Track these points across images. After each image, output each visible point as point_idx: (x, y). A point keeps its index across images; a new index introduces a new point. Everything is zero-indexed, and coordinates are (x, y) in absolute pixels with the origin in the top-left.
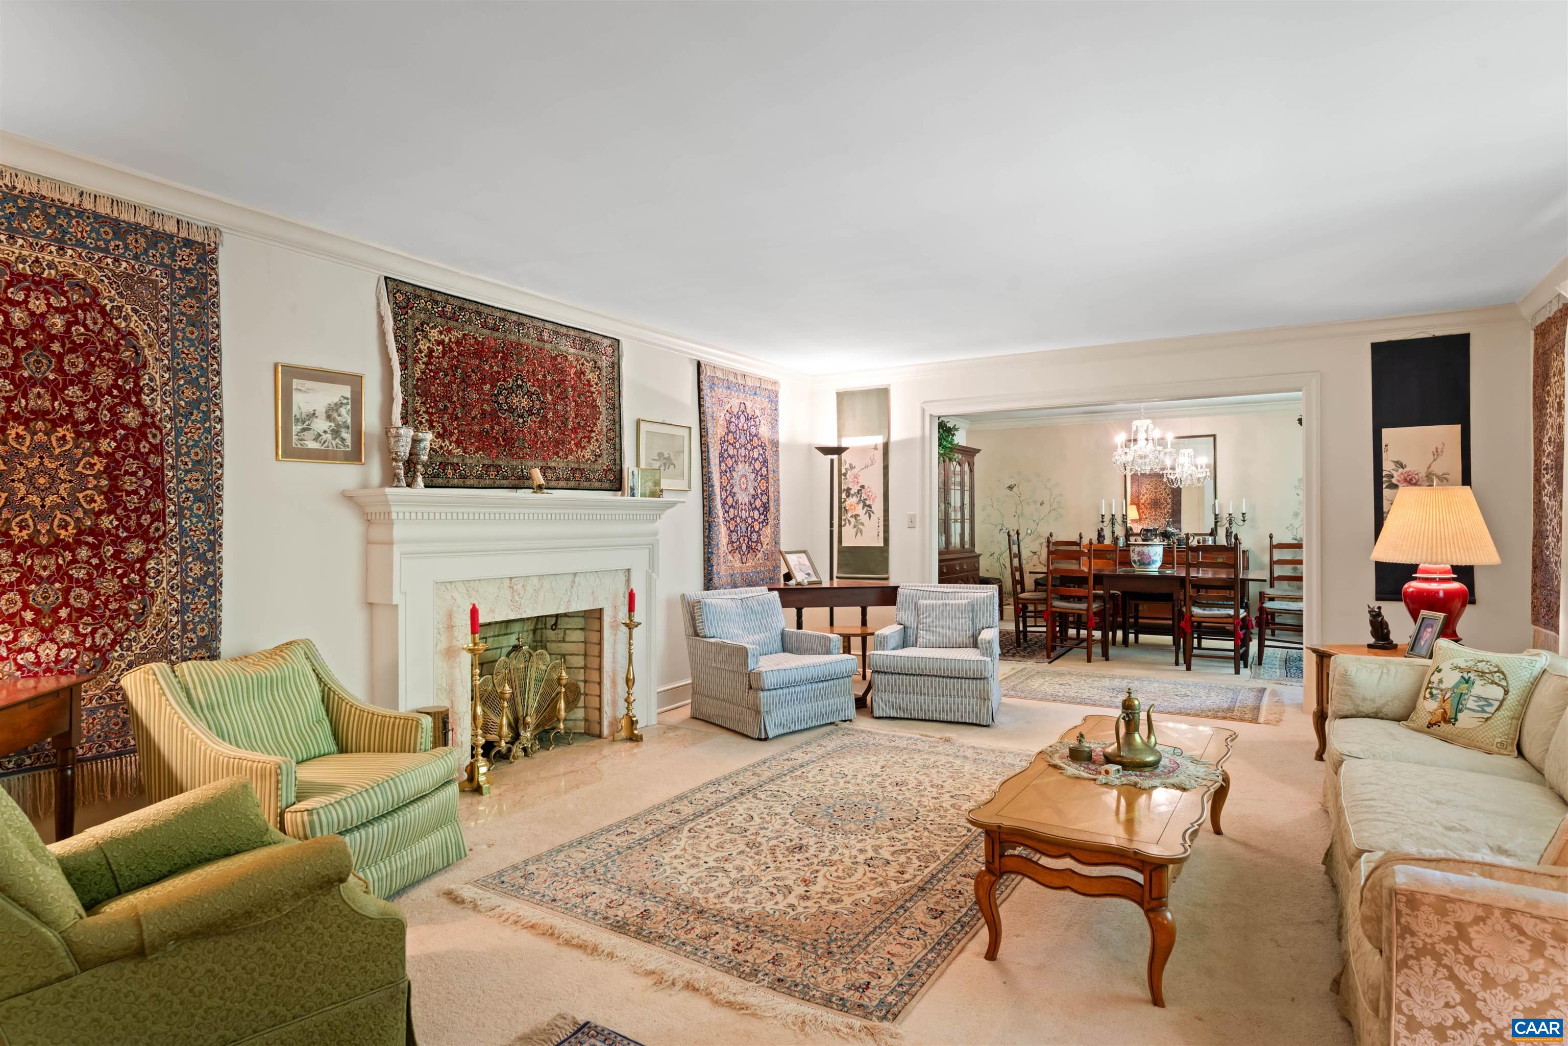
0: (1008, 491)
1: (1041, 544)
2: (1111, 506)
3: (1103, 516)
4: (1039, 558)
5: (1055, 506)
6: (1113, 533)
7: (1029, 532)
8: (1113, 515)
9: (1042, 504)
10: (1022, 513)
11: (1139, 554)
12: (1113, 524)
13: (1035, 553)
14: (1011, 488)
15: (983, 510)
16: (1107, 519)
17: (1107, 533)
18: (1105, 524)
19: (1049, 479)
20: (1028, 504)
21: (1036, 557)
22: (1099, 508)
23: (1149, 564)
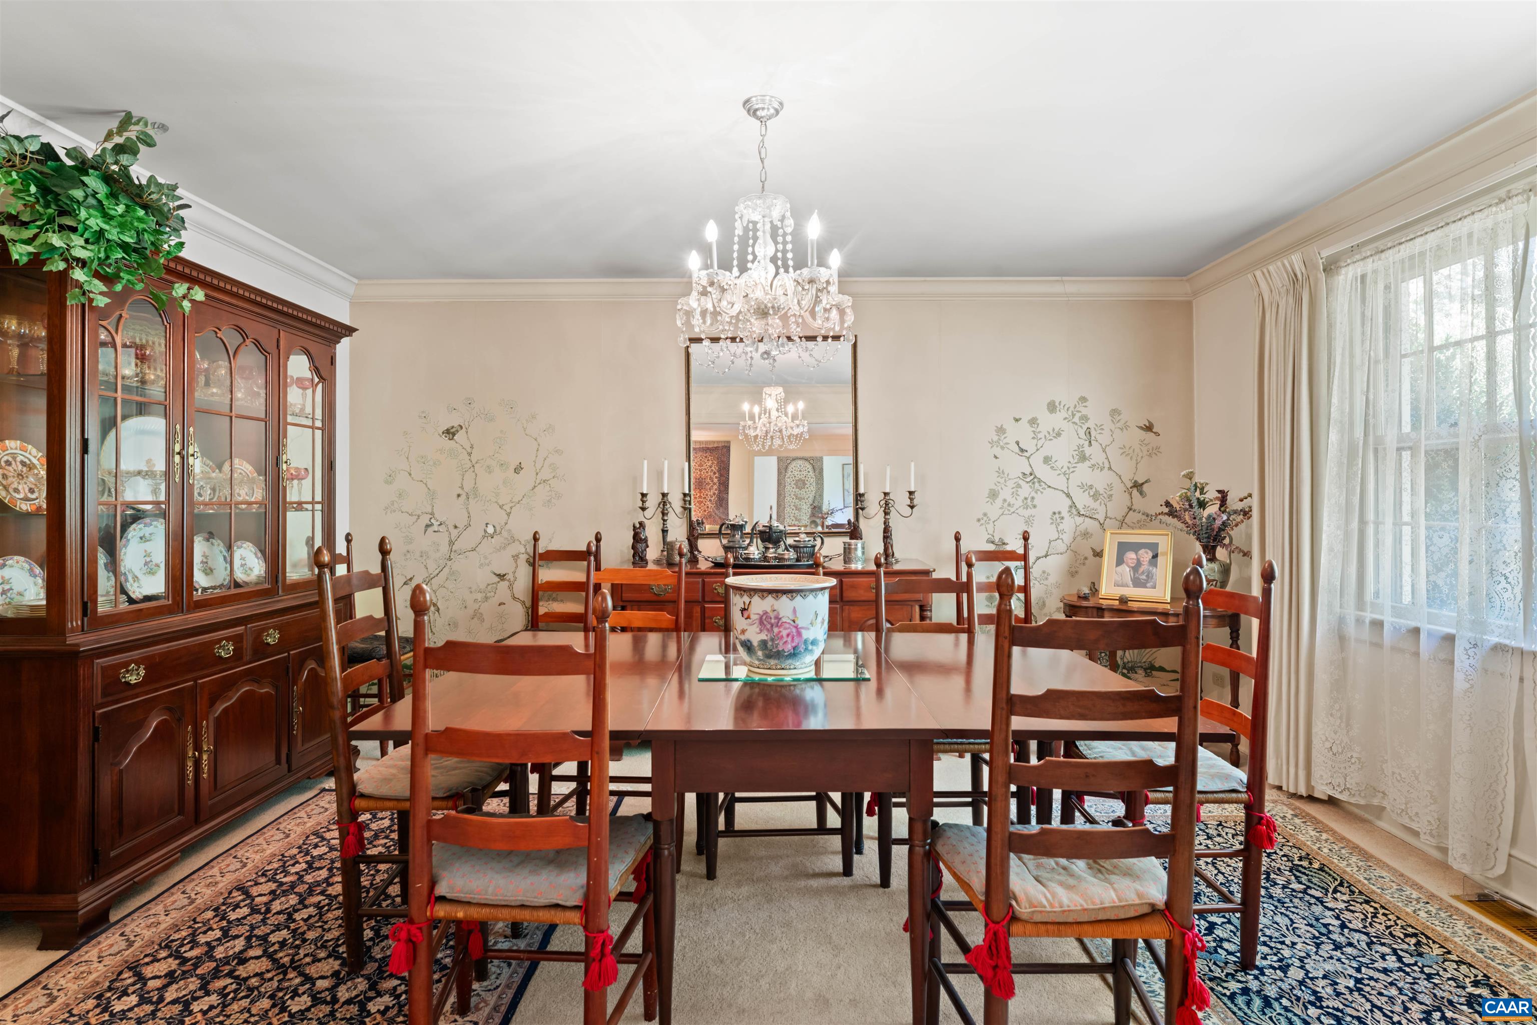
0: (445, 442)
1: (516, 557)
2: (660, 475)
3: (644, 495)
4: (511, 587)
5: (545, 474)
6: (665, 532)
7: (490, 530)
8: (664, 495)
9: (518, 469)
10: (475, 489)
11: (765, 621)
12: (664, 514)
13: (502, 577)
14: (450, 433)
15: (388, 482)
16: (653, 501)
17: (652, 533)
18: (648, 513)
19: (534, 417)
20: (489, 469)
21: (504, 585)
22: (636, 480)
23: (794, 654)
